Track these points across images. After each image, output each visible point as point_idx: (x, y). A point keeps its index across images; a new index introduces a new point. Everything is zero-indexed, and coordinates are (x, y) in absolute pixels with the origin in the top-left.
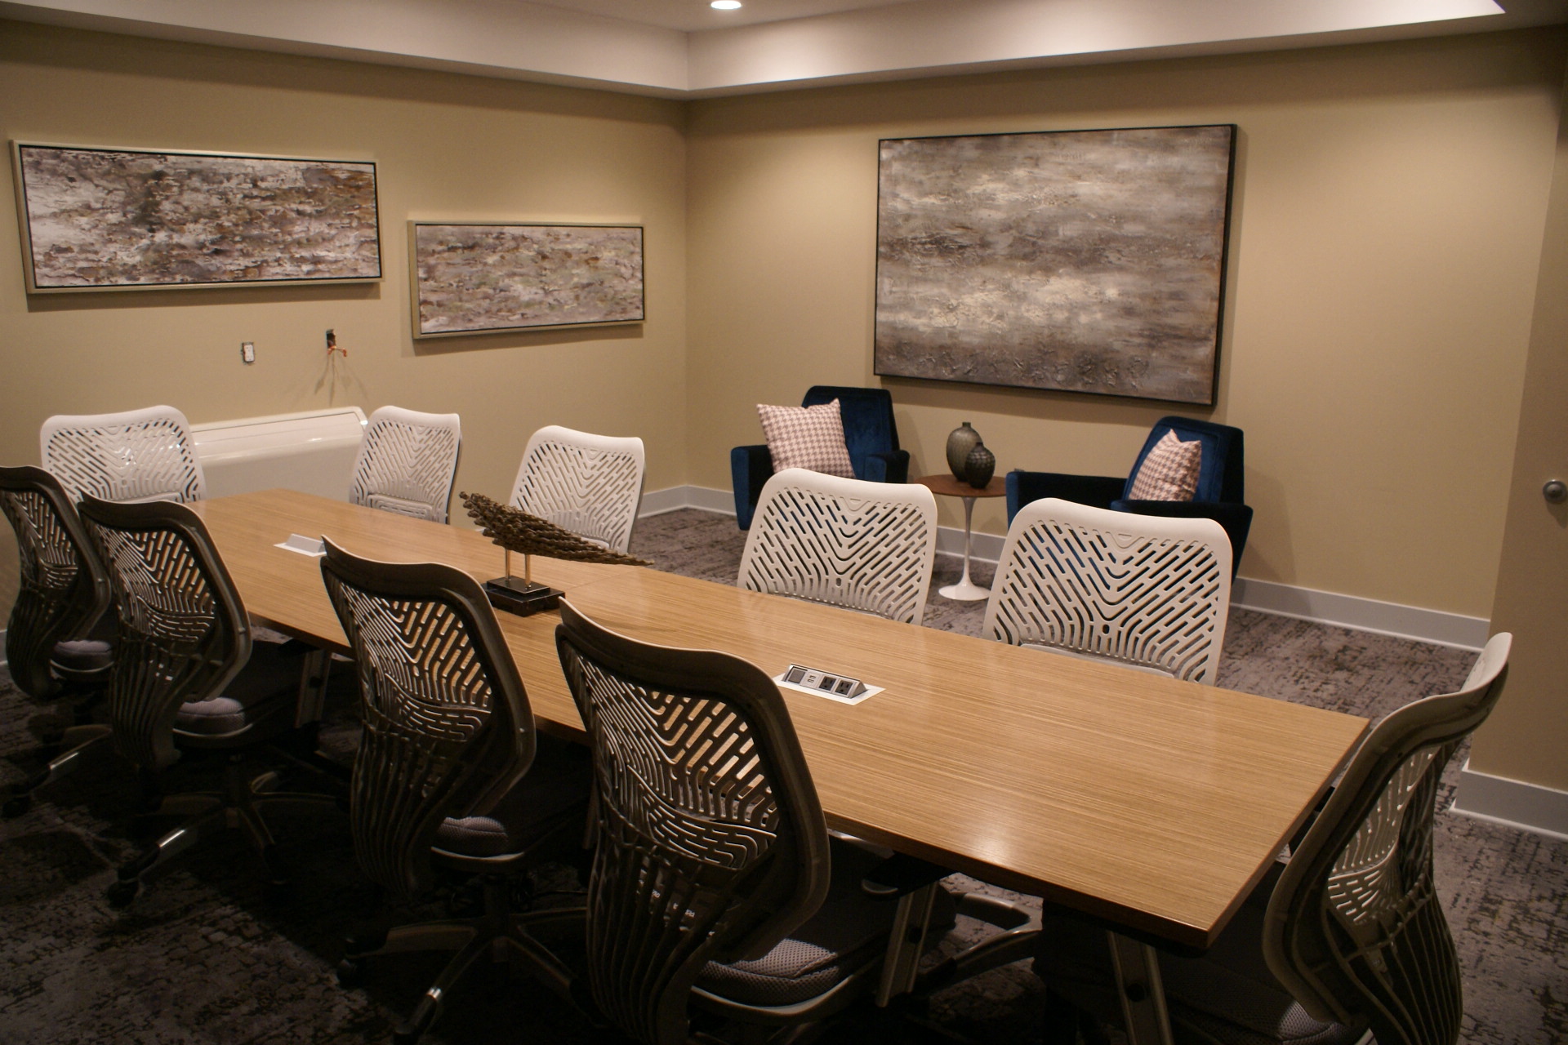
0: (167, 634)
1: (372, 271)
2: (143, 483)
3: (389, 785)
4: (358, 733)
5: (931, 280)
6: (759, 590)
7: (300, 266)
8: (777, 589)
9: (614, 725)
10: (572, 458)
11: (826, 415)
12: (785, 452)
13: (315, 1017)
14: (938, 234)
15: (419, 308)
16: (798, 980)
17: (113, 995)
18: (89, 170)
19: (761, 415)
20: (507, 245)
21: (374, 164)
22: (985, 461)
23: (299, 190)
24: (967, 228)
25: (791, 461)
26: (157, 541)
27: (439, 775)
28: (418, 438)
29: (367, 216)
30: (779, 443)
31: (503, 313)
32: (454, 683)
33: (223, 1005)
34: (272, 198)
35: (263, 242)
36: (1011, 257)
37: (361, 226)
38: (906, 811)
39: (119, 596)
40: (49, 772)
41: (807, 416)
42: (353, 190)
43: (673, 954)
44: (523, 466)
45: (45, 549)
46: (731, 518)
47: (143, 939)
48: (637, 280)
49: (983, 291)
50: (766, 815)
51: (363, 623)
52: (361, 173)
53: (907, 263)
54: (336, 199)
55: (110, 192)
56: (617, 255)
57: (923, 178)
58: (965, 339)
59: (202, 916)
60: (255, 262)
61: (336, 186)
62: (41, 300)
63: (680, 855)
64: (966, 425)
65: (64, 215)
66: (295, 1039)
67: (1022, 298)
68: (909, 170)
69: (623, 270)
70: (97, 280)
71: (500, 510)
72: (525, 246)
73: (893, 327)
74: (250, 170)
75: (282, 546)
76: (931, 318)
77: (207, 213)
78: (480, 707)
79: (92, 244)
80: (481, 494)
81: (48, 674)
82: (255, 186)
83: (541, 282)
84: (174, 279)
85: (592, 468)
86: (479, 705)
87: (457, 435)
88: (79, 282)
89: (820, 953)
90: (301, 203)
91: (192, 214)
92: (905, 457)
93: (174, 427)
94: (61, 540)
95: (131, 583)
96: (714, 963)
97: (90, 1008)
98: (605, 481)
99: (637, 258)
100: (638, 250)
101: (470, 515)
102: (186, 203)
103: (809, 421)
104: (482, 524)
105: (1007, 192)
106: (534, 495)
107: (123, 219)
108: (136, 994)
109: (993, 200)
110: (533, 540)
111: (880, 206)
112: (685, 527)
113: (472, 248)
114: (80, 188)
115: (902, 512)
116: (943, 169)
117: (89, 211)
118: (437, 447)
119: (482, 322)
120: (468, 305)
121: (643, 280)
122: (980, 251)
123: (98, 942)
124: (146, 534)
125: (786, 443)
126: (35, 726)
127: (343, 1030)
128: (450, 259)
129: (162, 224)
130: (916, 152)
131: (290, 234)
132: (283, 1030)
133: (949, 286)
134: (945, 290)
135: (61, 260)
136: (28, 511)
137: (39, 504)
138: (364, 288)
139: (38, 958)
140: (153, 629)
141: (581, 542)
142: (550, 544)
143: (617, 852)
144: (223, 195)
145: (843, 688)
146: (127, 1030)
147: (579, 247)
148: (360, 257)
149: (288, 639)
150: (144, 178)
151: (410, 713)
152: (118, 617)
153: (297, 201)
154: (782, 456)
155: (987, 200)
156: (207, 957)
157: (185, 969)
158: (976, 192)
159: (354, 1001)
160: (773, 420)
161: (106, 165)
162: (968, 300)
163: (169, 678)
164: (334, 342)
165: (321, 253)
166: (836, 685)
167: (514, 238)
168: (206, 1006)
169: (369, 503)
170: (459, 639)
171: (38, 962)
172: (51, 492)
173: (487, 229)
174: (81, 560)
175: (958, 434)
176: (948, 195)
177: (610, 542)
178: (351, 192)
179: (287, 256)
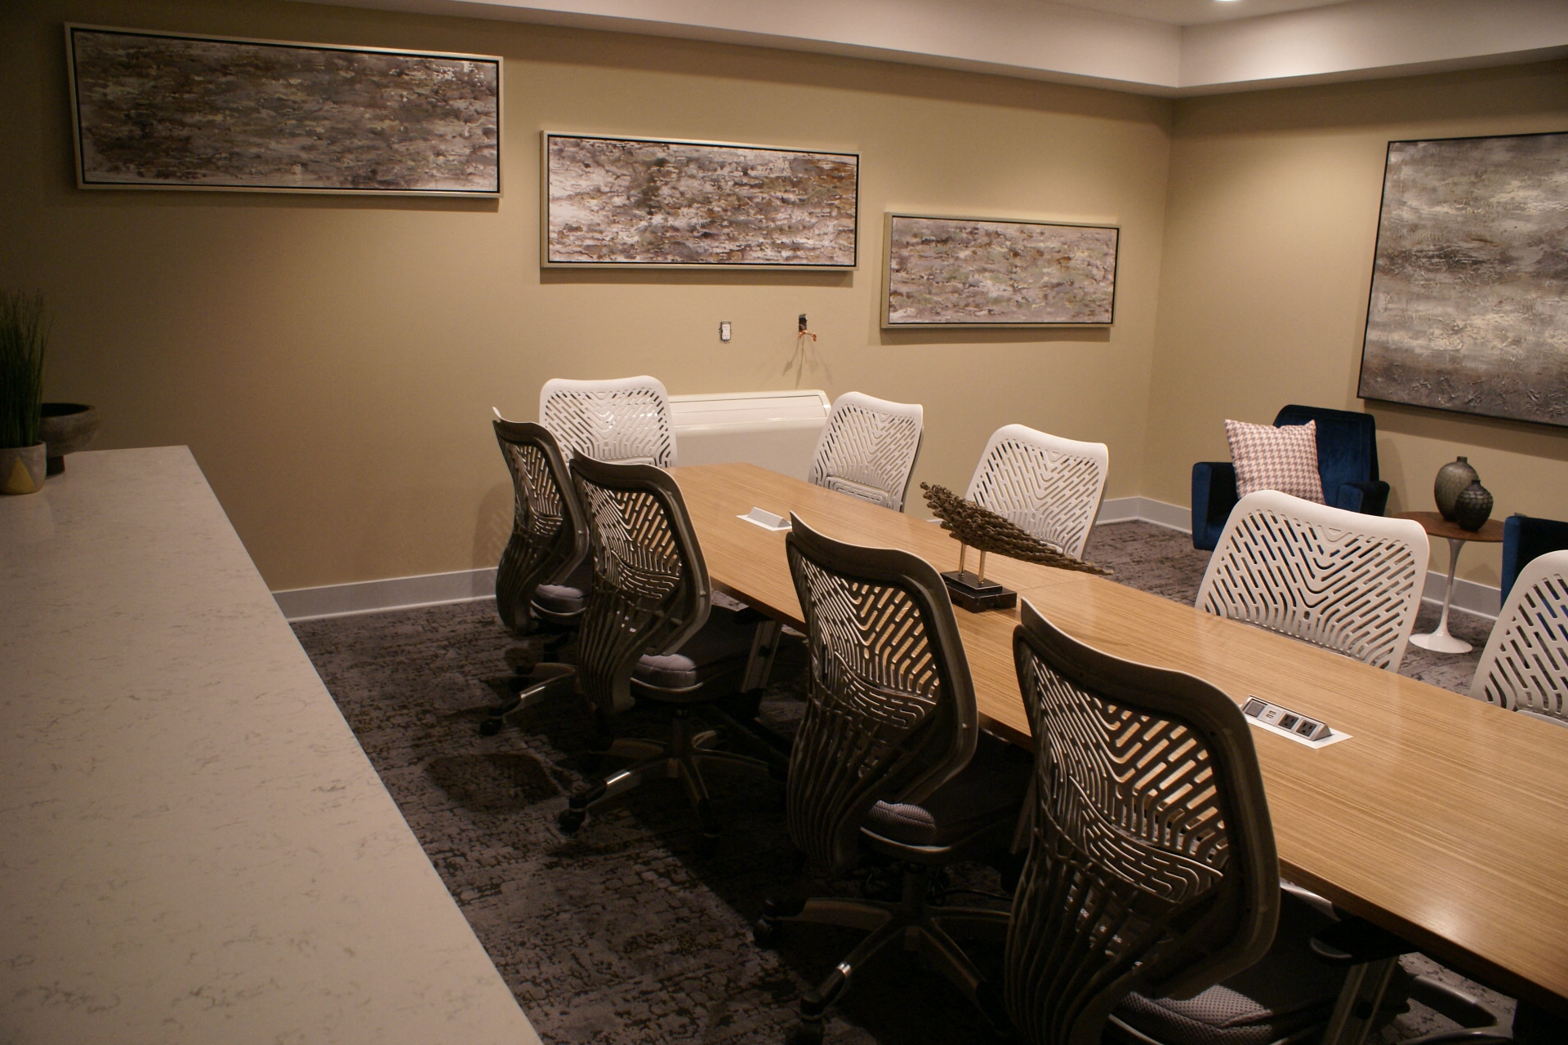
0: (635, 589)
1: (847, 260)
2: (623, 446)
3: (827, 761)
4: (804, 706)
5: (1435, 298)
6: (1218, 613)
7: (780, 252)
8: (1237, 614)
9: (1061, 735)
10: (1033, 459)
11: (1299, 437)
12: (1251, 472)
13: (730, 968)
14: (1448, 247)
15: (889, 298)
16: (1226, 1031)
17: (556, 909)
18: (603, 157)
19: (1228, 431)
20: (979, 241)
21: (857, 156)
22: (1480, 502)
23: (785, 179)
24: (1486, 241)
25: (1257, 482)
26: (635, 501)
27: (877, 758)
28: (881, 425)
29: (847, 207)
30: (1245, 462)
31: (970, 308)
32: (902, 671)
33: (649, 939)
34: (760, 186)
35: (748, 228)
36: (1537, 275)
37: (840, 216)
38: (1370, 873)
39: (595, 548)
40: (520, 700)
41: (1279, 436)
42: (835, 180)
43: (1096, 977)
44: (983, 463)
45: (537, 499)
46: (1185, 535)
47: (584, 865)
48: (1108, 282)
49: (1497, 312)
50: (1213, 852)
51: (819, 600)
52: (845, 164)
53: (1408, 279)
54: (819, 188)
55: (618, 177)
56: (1090, 256)
57: (1437, 184)
58: (1469, 364)
59: (638, 854)
60: (740, 246)
61: (819, 176)
62: (552, 273)
63: (1116, 877)
64: (1462, 461)
65: (578, 197)
66: (709, 985)
67: (1547, 321)
68: (1421, 175)
69: (1095, 271)
70: (600, 257)
71: (961, 504)
72: (998, 242)
73: (1384, 347)
74: (742, 159)
75: (744, 517)
76: (1430, 340)
77: (700, 198)
78: (926, 697)
79: (599, 224)
80: (943, 487)
81: (527, 613)
82: (746, 174)
83: (1011, 279)
84: (666, 259)
85: (1053, 471)
86: (924, 694)
87: (919, 425)
88: (584, 258)
89: (1253, 1007)
90: (786, 191)
91: (687, 199)
92: (1385, 488)
93: (654, 397)
94: (551, 492)
95: (608, 538)
96: (1136, 994)
97: (537, 917)
98: (1065, 485)
99: (1111, 260)
100: (1112, 251)
101: (929, 506)
102: (682, 189)
103: (1281, 441)
104: (941, 516)
105: (1542, 201)
106: (991, 492)
107: (627, 202)
108: (576, 913)
109: (1523, 209)
110: (991, 537)
111: (1383, 215)
112: (1135, 540)
113: (945, 242)
114: (593, 173)
115: (1388, 548)
116: (1463, 174)
117: (599, 194)
118: (899, 436)
119: (948, 316)
120: (936, 298)
121: (1114, 283)
122: (1499, 268)
123: (549, 860)
124: (627, 494)
125: (1253, 462)
126: (512, 656)
127: (753, 986)
128: (923, 251)
129: (660, 208)
130: (1432, 155)
131: (773, 221)
132: (700, 973)
133: (1457, 306)
134: (1450, 310)
135: (572, 238)
136: (526, 463)
137: (536, 457)
138: (837, 276)
139: (499, 863)
140: (622, 582)
141: (1040, 545)
142: (1008, 543)
143: (1049, 863)
144: (716, 182)
145: (1304, 729)
146: (566, 943)
147: (1052, 246)
148: (837, 246)
149: (743, 606)
150: (648, 165)
151: (855, 694)
152: (594, 568)
153: (783, 189)
154: (1247, 476)
155: (1515, 210)
156: (639, 893)
157: (619, 899)
158: (1502, 200)
159: (767, 960)
160: (1240, 438)
161: (617, 153)
162: (1477, 321)
163: (633, 630)
164: (805, 326)
165: (800, 240)
166: (1297, 725)
167: (988, 234)
168: (633, 938)
169: (827, 484)
170: (913, 627)
171: (498, 867)
172: (547, 447)
173: (961, 223)
174: (566, 511)
175: (1450, 469)
176: (1466, 204)
177: (1064, 548)
178: (834, 183)
179: (769, 241)
